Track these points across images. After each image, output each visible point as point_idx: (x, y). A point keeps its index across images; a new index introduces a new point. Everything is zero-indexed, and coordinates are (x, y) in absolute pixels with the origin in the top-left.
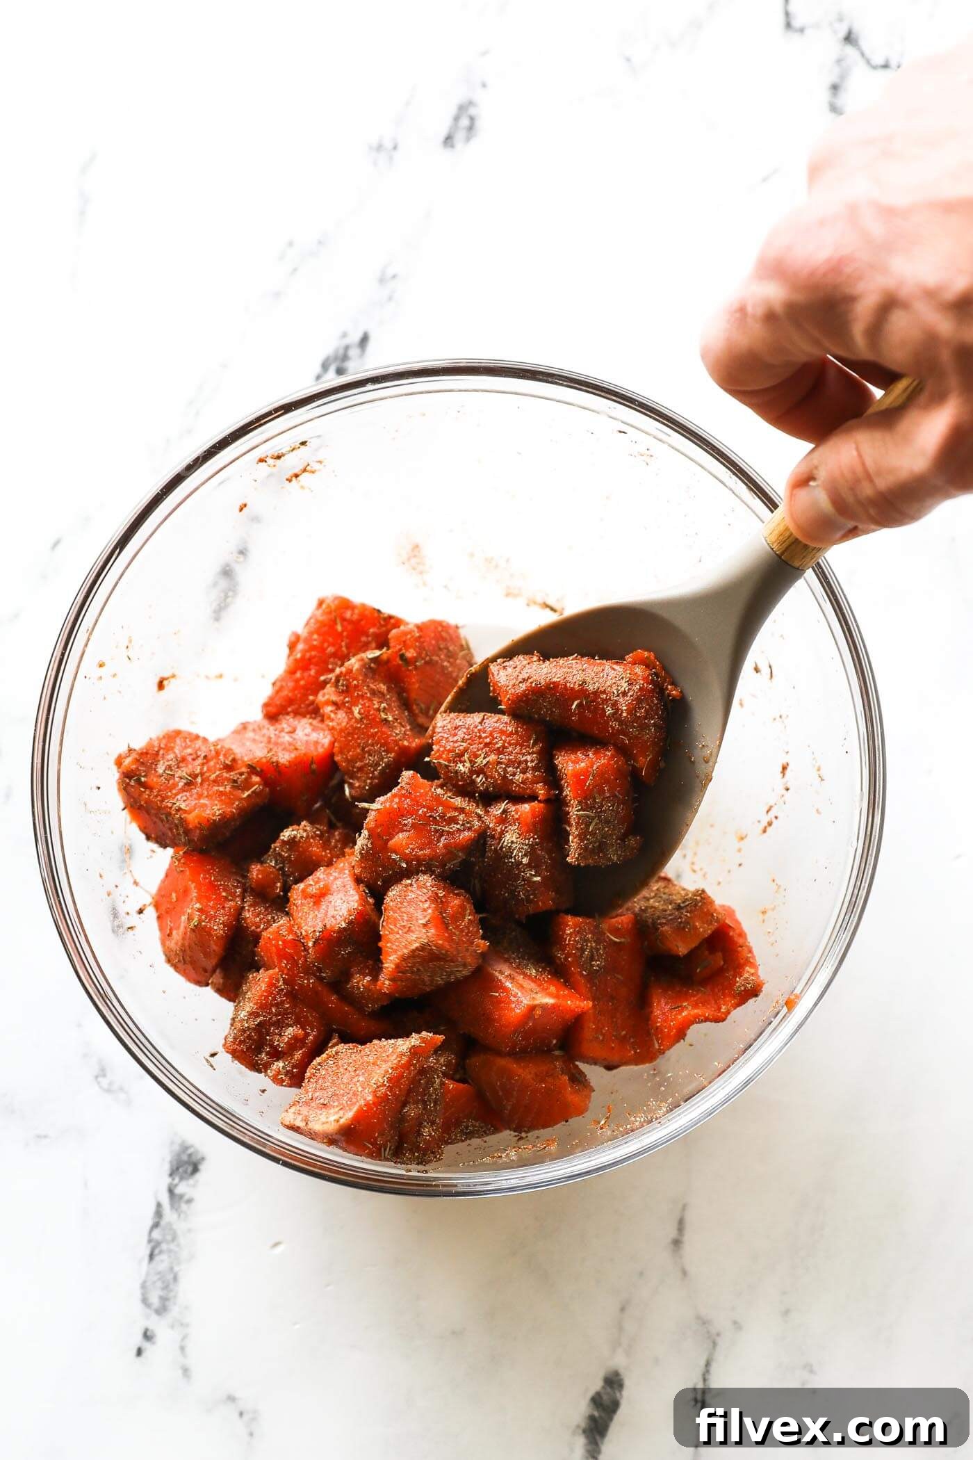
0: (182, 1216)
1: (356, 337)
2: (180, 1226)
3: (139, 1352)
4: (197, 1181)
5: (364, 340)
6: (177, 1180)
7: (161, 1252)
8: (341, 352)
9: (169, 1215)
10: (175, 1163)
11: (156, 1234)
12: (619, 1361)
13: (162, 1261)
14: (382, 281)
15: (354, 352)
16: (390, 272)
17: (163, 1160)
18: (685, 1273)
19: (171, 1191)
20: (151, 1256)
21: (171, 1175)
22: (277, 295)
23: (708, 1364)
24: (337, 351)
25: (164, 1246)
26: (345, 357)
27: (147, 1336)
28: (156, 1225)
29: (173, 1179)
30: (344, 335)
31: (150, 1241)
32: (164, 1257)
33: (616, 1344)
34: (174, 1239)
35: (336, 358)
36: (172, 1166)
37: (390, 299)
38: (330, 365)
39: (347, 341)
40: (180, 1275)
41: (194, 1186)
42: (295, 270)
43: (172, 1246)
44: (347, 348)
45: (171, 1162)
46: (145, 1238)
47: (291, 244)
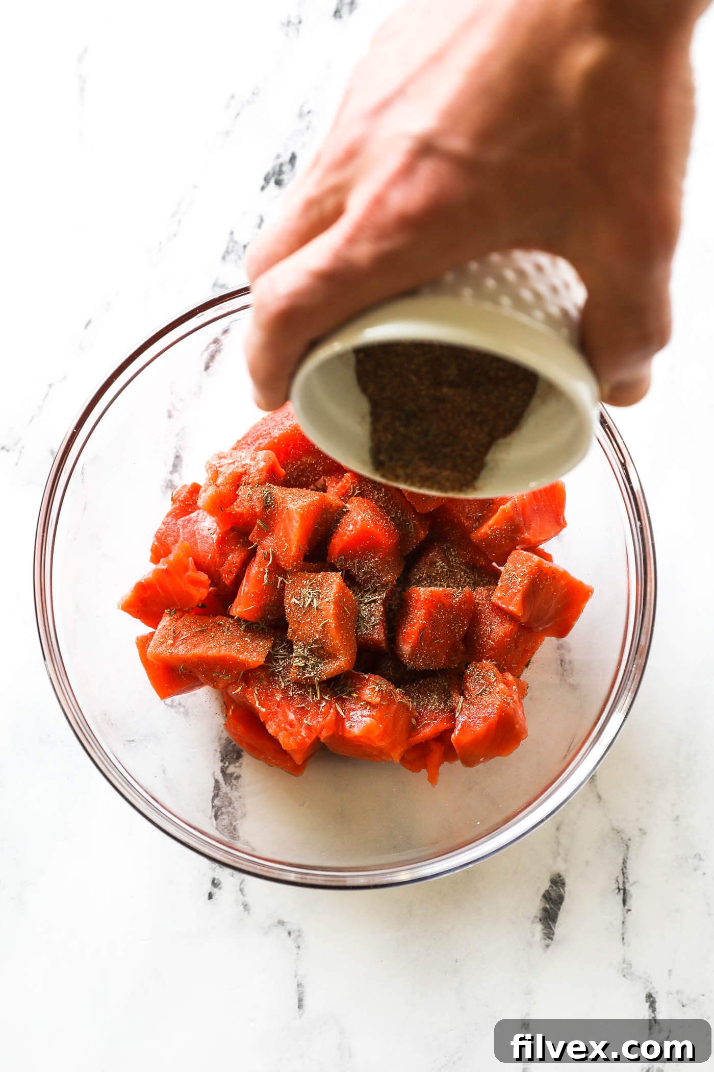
0: (234, 788)
1: (286, 157)
2: (234, 795)
3: (210, 896)
4: (241, 763)
5: (293, 159)
6: (227, 764)
7: (222, 813)
8: (277, 169)
9: (225, 788)
10: (224, 752)
11: (217, 802)
12: (560, 867)
13: (224, 819)
14: (301, 115)
15: (286, 168)
16: (306, 110)
17: (216, 750)
18: (600, 798)
19: (223, 771)
20: (216, 817)
21: (222, 761)
22: (227, 133)
23: (624, 862)
24: (275, 167)
25: (224, 810)
26: (281, 172)
27: (215, 883)
28: (216, 796)
29: (225, 763)
30: (278, 156)
31: (213, 807)
32: (225, 816)
33: (556, 854)
34: (230, 804)
35: (274, 174)
36: (222, 755)
37: (308, 128)
38: (270, 179)
39: (281, 160)
40: (238, 826)
41: (240, 767)
42: (238, 114)
43: (229, 809)
44: (281, 165)
45: (221, 752)
46: (211, 805)
47: (233, 97)
